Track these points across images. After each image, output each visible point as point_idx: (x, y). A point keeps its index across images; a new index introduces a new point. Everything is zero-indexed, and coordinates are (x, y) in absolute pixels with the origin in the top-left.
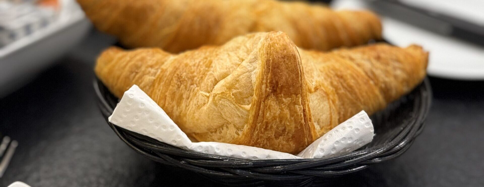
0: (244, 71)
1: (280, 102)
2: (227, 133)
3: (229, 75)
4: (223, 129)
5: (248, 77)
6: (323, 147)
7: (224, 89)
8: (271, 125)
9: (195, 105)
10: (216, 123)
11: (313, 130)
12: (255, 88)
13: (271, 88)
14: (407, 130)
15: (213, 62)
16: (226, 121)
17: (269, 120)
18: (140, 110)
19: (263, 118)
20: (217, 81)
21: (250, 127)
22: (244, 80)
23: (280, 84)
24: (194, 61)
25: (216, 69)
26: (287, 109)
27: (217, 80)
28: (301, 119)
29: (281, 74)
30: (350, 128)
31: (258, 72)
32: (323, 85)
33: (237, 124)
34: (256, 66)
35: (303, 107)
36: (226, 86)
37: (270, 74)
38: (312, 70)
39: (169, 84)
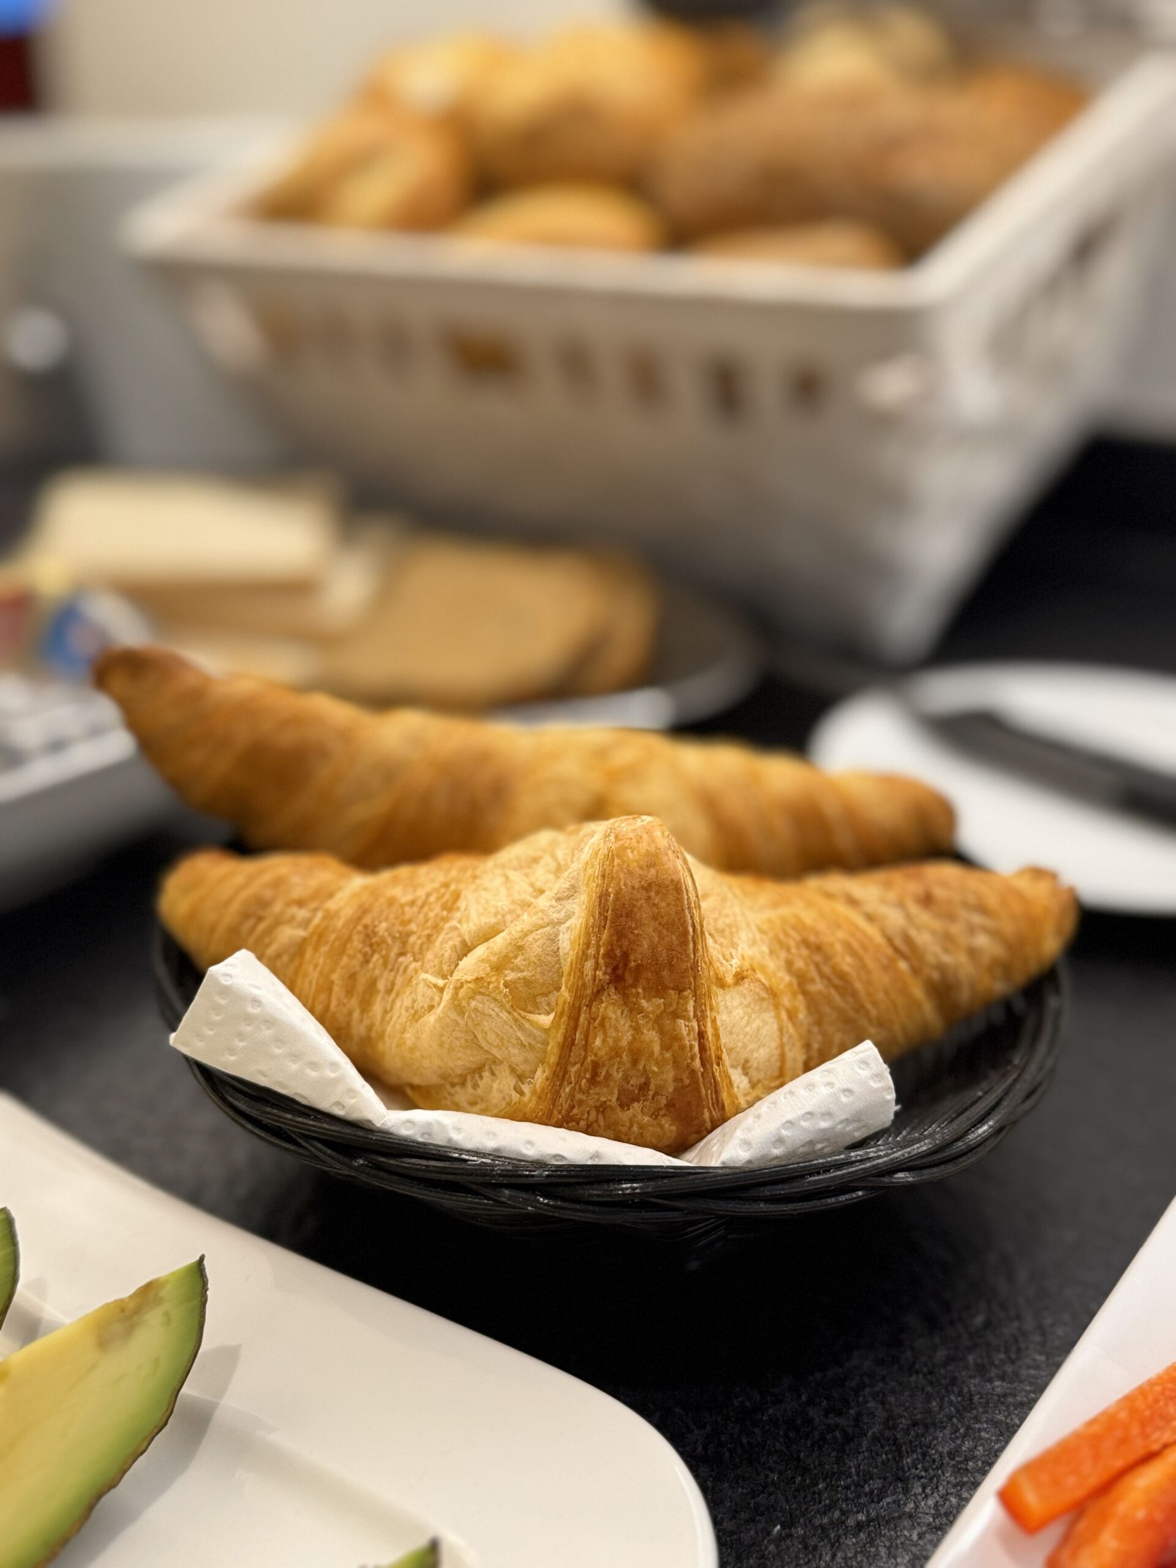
0: (541, 922)
1: (634, 1010)
2: (492, 1087)
3: (503, 931)
4: (481, 1077)
5: (551, 940)
6: (749, 1135)
7: (484, 970)
8: (607, 1071)
9: (407, 1009)
10: (463, 1060)
11: (726, 1088)
12: (566, 969)
13: (609, 970)
14: (991, 1099)
15: (463, 896)
16: (490, 1057)
17: (602, 1056)
18: (249, 1019)
19: (586, 1051)
20: (468, 947)
21: (552, 1075)
22: (539, 946)
23: (635, 961)
24: (414, 891)
25: (469, 914)
26: (653, 1029)
27: (469, 944)
28: (693, 1058)
29: (636, 932)
30: (828, 1087)
31: (576, 924)
32: (763, 968)
33: (517, 1065)
34: (572, 910)
35: (699, 1026)
36: (488, 960)
37: (606, 931)
38: (734, 927)
39: (340, 950)
